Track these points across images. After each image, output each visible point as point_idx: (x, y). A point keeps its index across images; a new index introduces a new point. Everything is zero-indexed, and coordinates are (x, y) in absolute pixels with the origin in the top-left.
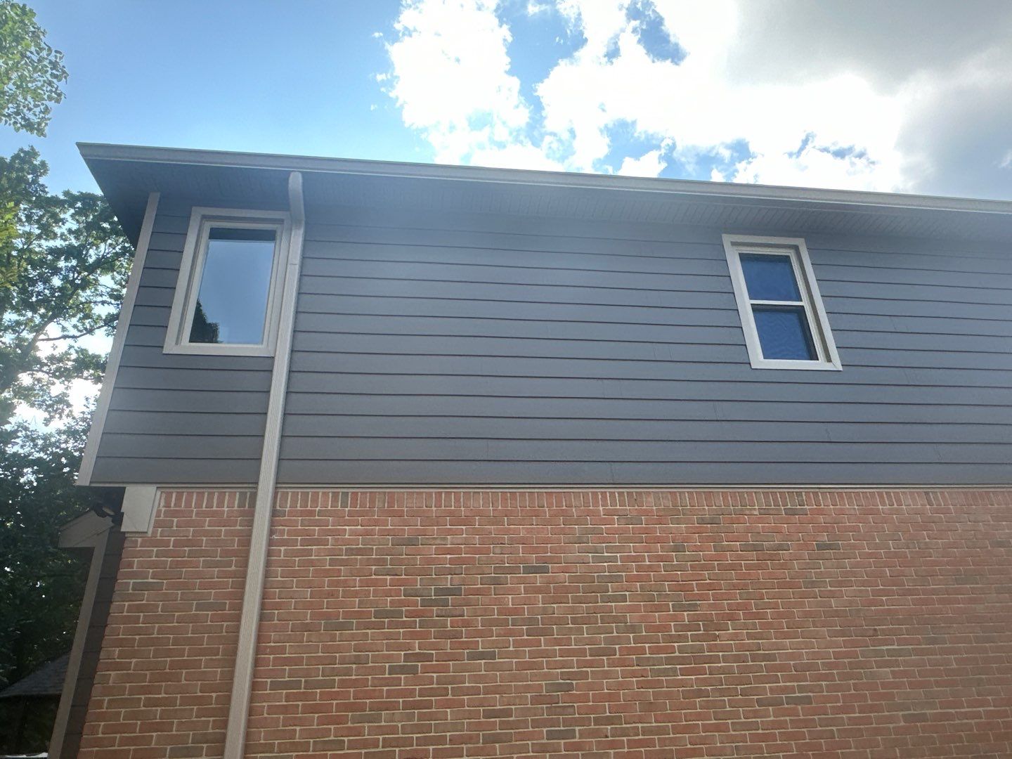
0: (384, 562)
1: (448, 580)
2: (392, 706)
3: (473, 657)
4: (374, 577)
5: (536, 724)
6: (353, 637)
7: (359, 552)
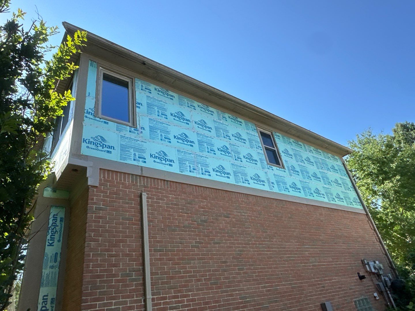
0: (183, 209)
1: (203, 218)
2: (194, 259)
3: (215, 243)
4: (181, 214)
5: (235, 266)
6: (178, 234)
7: (175, 204)
